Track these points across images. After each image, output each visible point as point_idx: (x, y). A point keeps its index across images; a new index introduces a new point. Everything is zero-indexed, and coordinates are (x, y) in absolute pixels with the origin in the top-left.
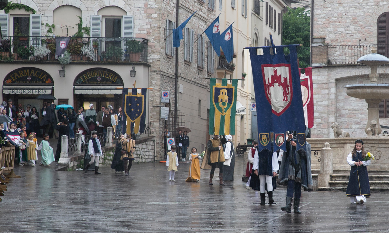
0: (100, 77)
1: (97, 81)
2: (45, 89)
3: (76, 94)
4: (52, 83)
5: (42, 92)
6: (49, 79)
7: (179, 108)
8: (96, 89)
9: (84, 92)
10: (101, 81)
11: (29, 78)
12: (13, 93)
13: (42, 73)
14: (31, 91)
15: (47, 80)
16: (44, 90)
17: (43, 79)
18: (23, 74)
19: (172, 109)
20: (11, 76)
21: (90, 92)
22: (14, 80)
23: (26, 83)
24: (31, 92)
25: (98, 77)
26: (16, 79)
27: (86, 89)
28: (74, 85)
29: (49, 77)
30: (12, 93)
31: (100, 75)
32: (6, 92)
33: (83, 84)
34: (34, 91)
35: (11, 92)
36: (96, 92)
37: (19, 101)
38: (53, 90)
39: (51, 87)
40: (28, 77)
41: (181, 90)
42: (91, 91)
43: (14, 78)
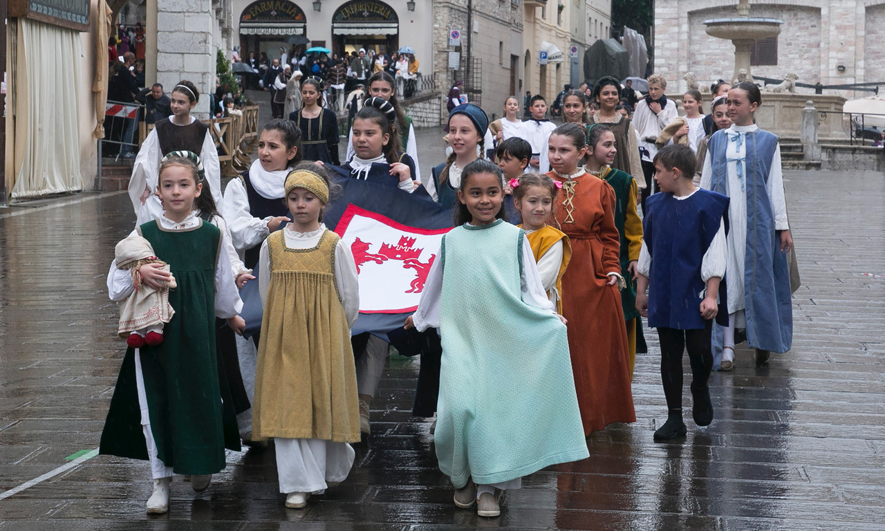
0: (368, 12)
1: (363, 16)
2: (295, 28)
3: (336, 35)
4: (304, 20)
5: (290, 32)
6: (300, 14)
7: (474, 53)
8: (362, 28)
9: (346, 32)
10: (368, 16)
11: (274, 13)
12: (253, 34)
13: (291, 6)
14: (277, 30)
15: (296, 15)
16: (293, 29)
17: (293, 13)
18: (266, 7)
19: (465, 54)
20: (250, 10)
21: (354, 32)
22: (254, 15)
23: (270, 19)
24: (276, 32)
25: (364, 11)
26: (257, 13)
27: (348, 28)
28: (333, 23)
29: (300, 11)
30: (251, 34)
31: (367, 9)
32: (244, 32)
33: (345, 20)
34: (280, 30)
35: (251, 32)
36: (361, 32)
37: (262, 44)
38: (305, 28)
39: (302, 25)
40: (271, 11)
41: (475, 28)
42: (355, 29)
43: (254, 13)
